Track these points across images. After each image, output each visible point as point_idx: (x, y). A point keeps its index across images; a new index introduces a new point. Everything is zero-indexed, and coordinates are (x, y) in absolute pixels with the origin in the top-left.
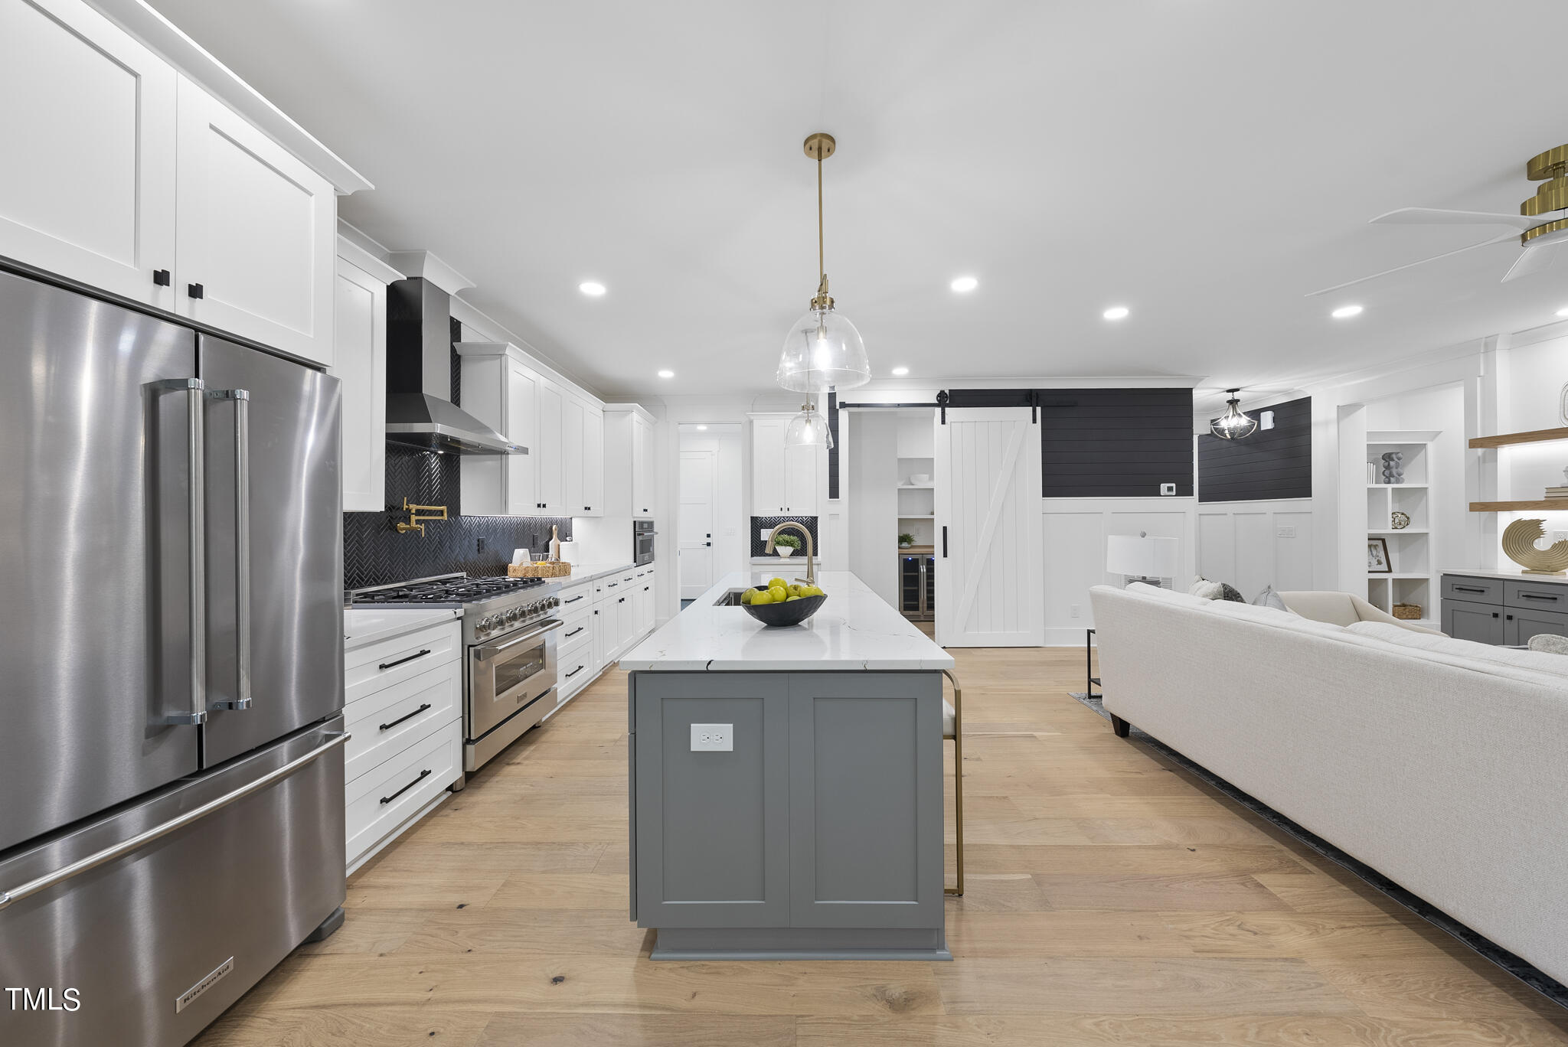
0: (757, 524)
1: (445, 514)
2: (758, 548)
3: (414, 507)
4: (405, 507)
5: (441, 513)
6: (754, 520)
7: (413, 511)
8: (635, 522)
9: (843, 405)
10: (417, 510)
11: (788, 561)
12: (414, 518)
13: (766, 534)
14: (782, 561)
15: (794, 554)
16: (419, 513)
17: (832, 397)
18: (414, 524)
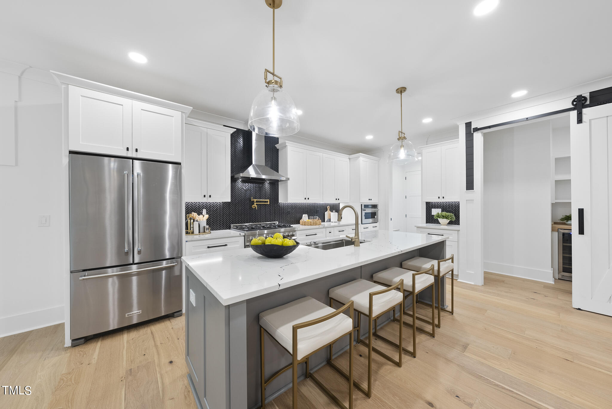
0: (429, 206)
1: (269, 202)
2: (431, 219)
3: (255, 200)
4: (252, 200)
5: (267, 202)
6: (428, 204)
7: (255, 201)
8: (362, 205)
9: (476, 130)
10: (256, 201)
11: (446, 227)
12: (255, 203)
13: (435, 212)
14: (442, 227)
15: (451, 223)
16: (257, 202)
17: (468, 125)
18: (255, 205)
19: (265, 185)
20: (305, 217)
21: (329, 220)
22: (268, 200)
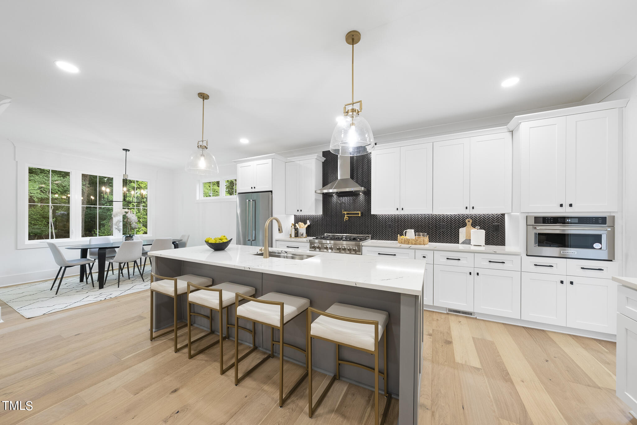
1: (360, 214)
3: (346, 212)
4: (342, 212)
5: (358, 214)
12: (346, 215)
16: (348, 214)
18: (346, 217)
19: (359, 197)
20: (410, 233)
21: (468, 242)
22: (360, 212)
